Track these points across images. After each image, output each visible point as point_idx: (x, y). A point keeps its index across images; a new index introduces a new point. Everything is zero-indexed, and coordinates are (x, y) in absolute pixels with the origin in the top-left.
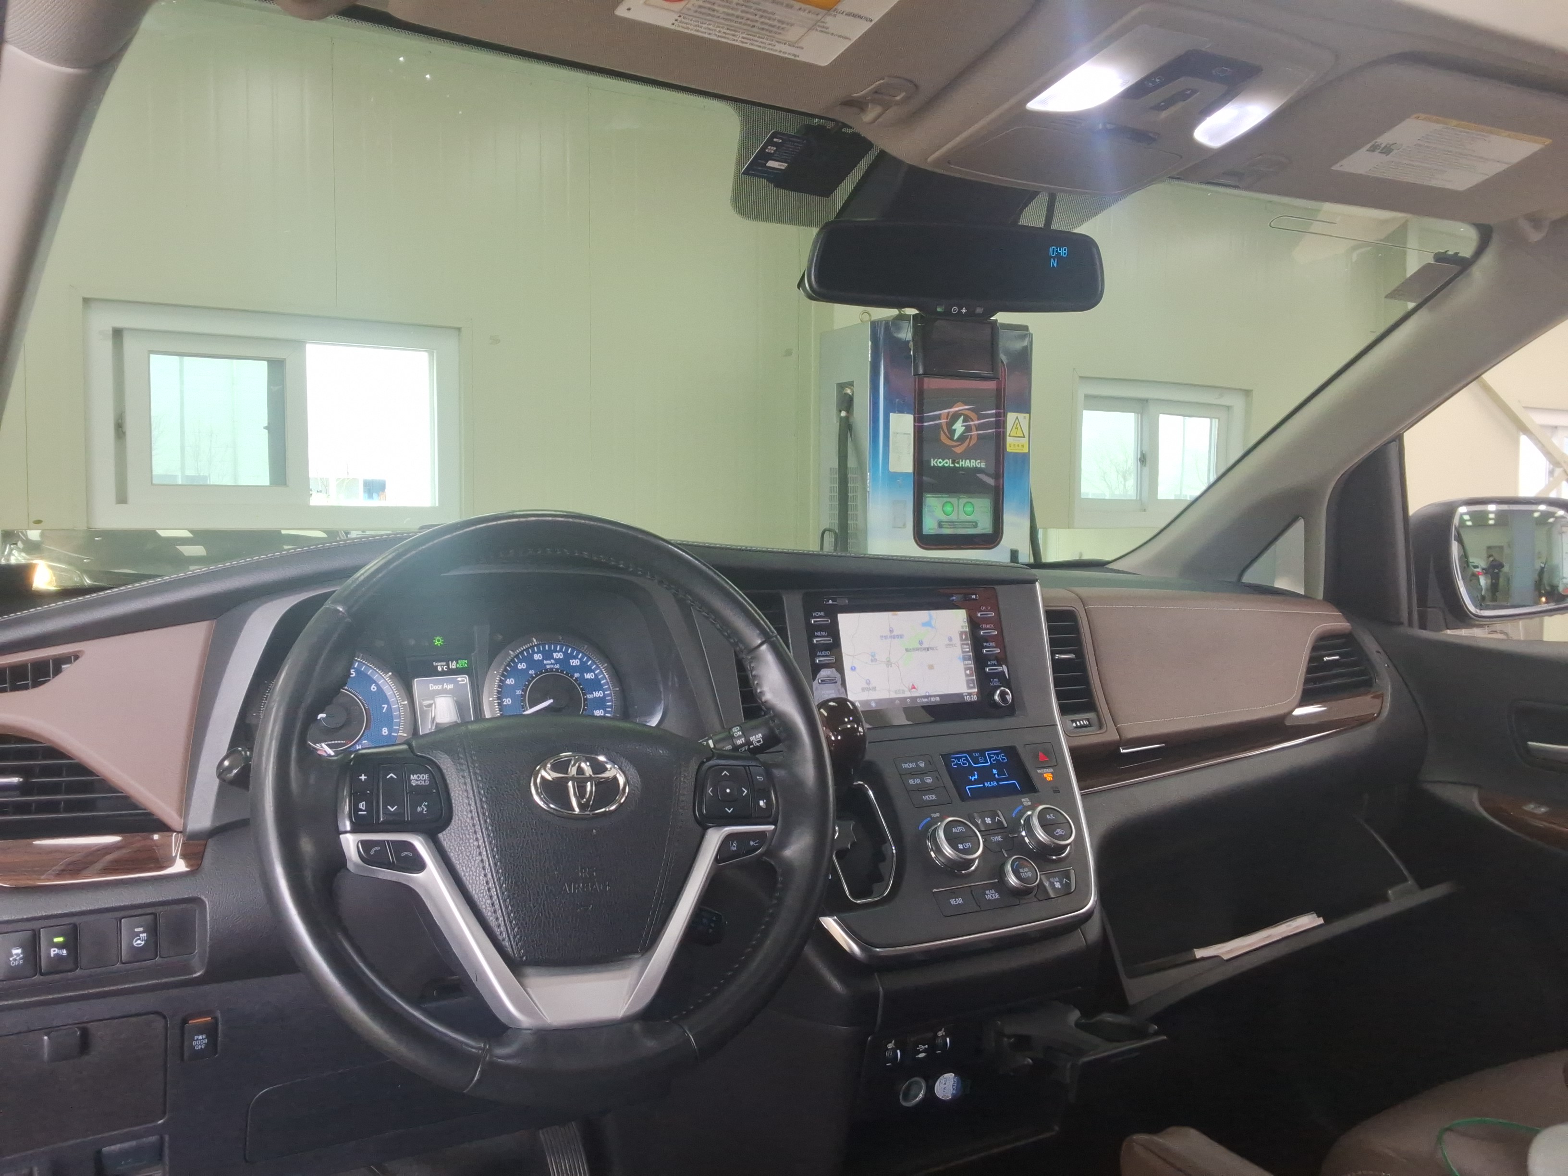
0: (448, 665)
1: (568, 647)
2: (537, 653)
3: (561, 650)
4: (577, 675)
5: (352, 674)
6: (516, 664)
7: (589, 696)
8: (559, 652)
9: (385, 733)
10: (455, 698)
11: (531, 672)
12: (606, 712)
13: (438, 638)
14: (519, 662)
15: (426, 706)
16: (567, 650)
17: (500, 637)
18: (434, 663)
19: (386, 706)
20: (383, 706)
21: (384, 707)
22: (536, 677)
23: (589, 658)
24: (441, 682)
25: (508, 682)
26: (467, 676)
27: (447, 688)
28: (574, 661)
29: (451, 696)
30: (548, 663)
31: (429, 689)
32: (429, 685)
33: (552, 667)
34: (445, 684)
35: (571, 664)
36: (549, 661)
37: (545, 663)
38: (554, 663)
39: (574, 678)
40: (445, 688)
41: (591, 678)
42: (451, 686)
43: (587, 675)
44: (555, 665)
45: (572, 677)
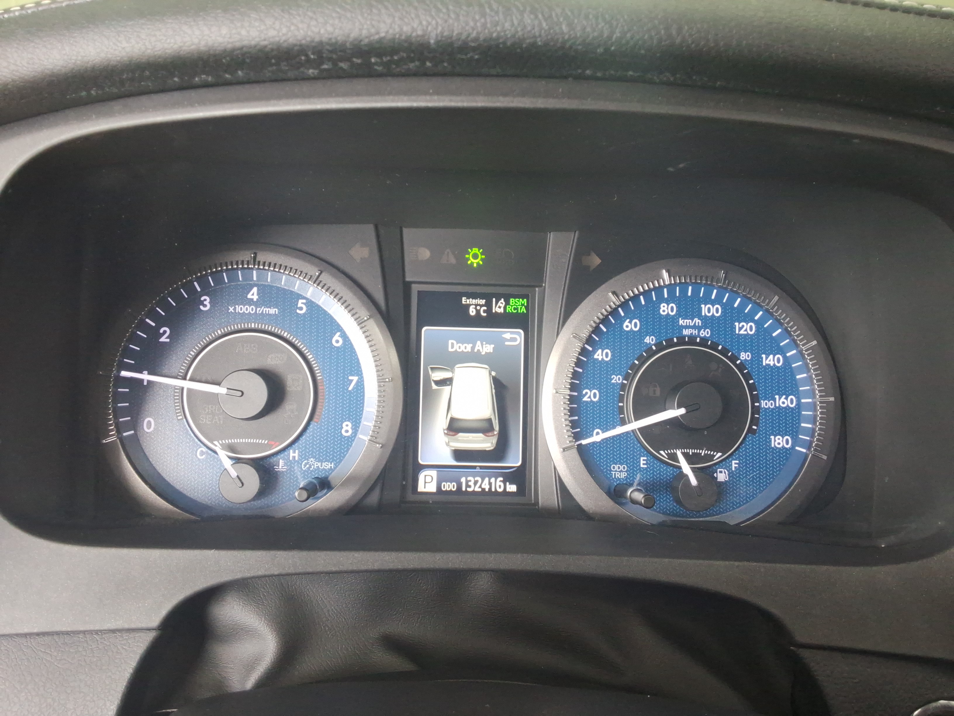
0: (489, 305)
1: (735, 294)
2: (668, 302)
3: (718, 300)
4: (744, 356)
5: (301, 309)
6: (620, 320)
7: (765, 404)
8: (713, 303)
9: (347, 431)
10: (493, 374)
11: (650, 340)
12: (796, 441)
13: (475, 250)
14: (626, 317)
15: (438, 383)
16: (732, 301)
17: (596, 261)
18: (464, 299)
19: (355, 379)
20: (350, 378)
21: (352, 381)
22: (658, 351)
23: (779, 323)
24: (472, 339)
25: (599, 355)
26: (521, 331)
27: (481, 351)
28: (743, 326)
29: (486, 366)
30: (688, 324)
31: (450, 350)
32: (450, 342)
33: (695, 333)
34: (479, 343)
35: (737, 332)
36: (690, 321)
37: (681, 324)
38: (700, 325)
39: (738, 362)
40: (478, 350)
41: (774, 365)
42: (489, 348)
43: (767, 358)
44: (702, 331)
45: (734, 358)
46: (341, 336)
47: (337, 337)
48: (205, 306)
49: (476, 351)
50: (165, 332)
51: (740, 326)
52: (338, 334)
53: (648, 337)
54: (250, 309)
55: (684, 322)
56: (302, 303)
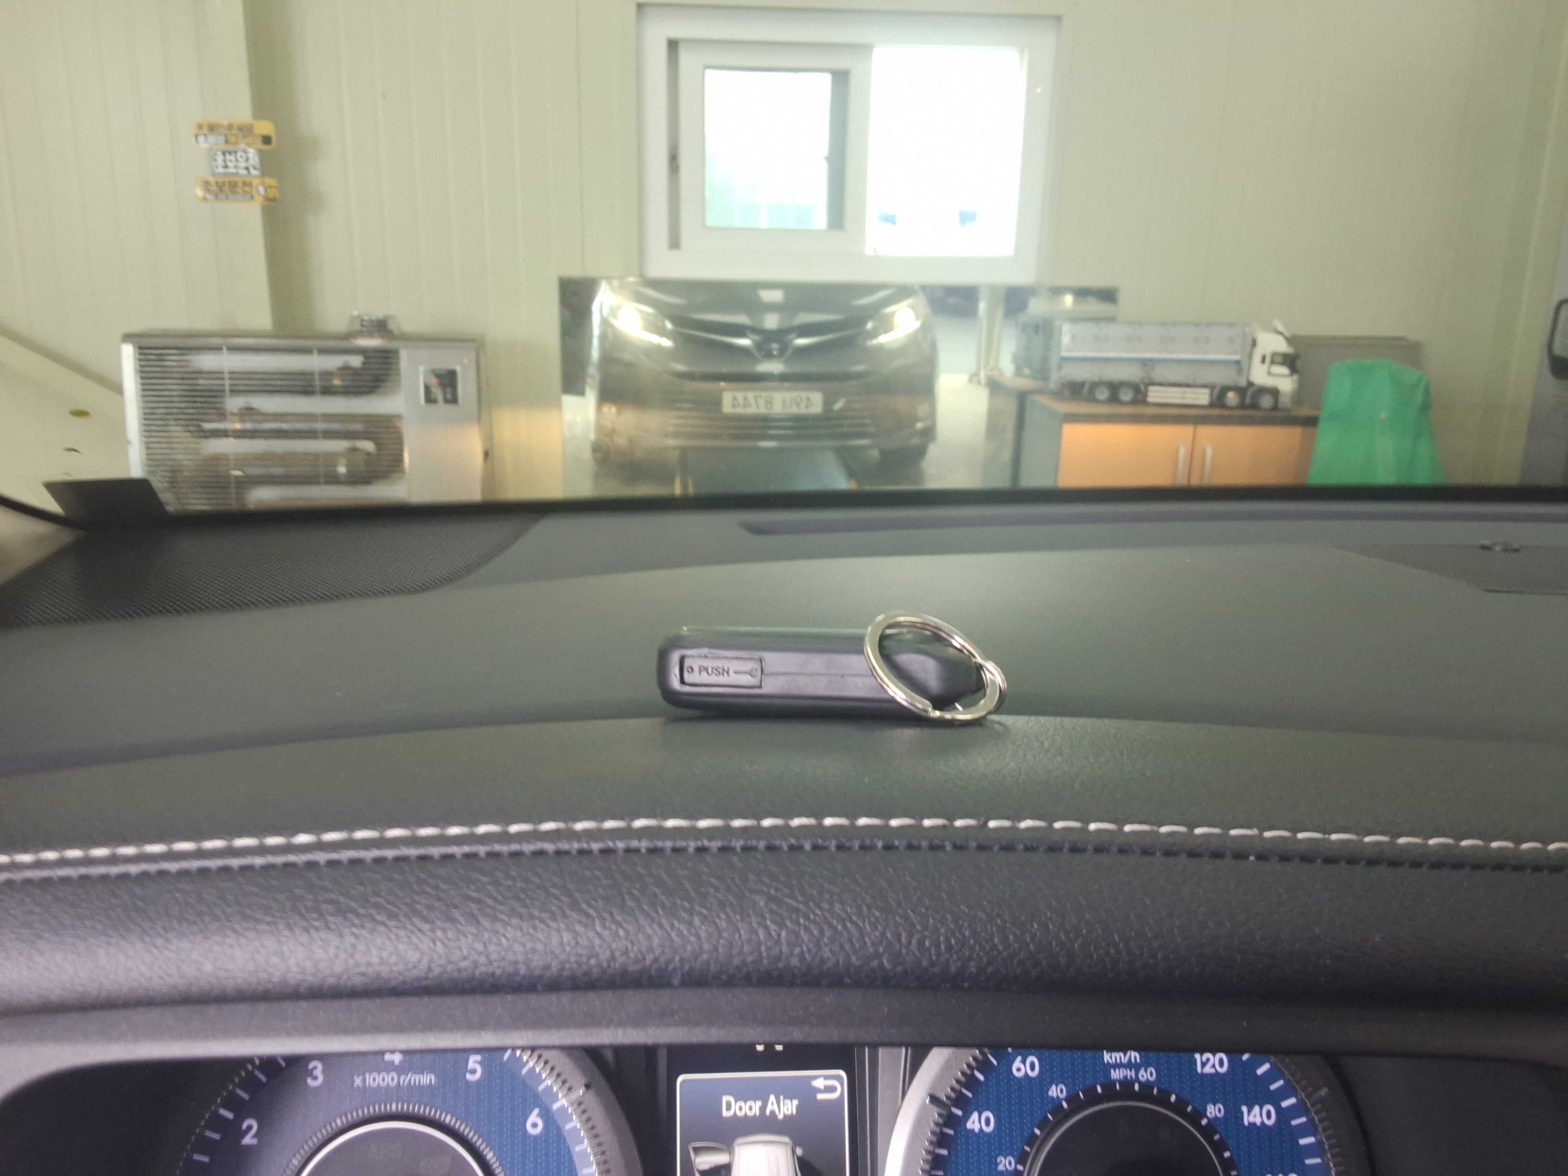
4: (1214, 1111)
5: (473, 1072)
6: (1006, 1060)
10: (799, 1151)
11: (1057, 1092)
14: (1015, 1053)
22: (1072, 1111)
23: (1263, 1052)
24: (760, 1093)
25: (974, 1123)
26: (842, 1073)
27: (777, 1112)
28: (1208, 1060)
29: (786, 1139)
30: (1118, 1061)
31: (725, 1113)
32: (725, 1099)
33: (1131, 1077)
34: (772, 1098)
35: (1199, 1070)
36: (1122, 1055)
37: (1108, 1062)
38: (1138, 1060)
39: (1204, 1122)
40: (773, 1113)
41: (1263, 1123)
42: (788, 1108)
43: (1249, 1112)
44: (1142, 1072)
45: (1196, 1117)
46: (540, 1115)
47: (534, 1117)
48: (315, 1078)
49: (768, 1112)
50: (250, 1128)
51: (1204, 1059)
52: (536, 1111)
53: (1054, 1087)
54: (388, 1079)
55: (1111, 1058)
56: (475, 1062)
